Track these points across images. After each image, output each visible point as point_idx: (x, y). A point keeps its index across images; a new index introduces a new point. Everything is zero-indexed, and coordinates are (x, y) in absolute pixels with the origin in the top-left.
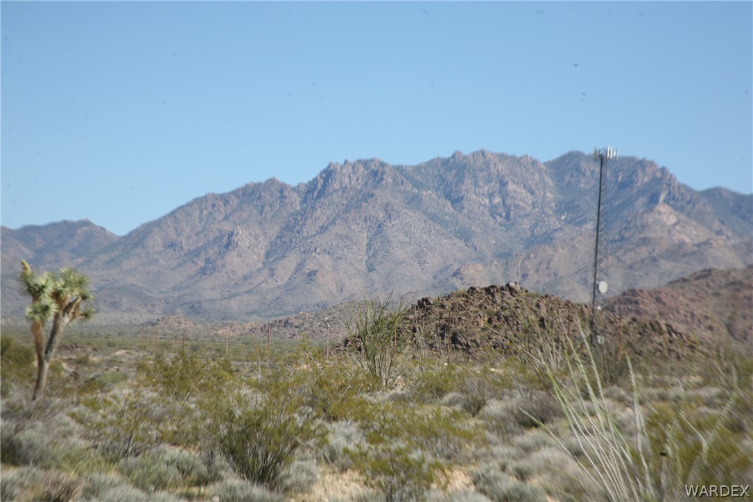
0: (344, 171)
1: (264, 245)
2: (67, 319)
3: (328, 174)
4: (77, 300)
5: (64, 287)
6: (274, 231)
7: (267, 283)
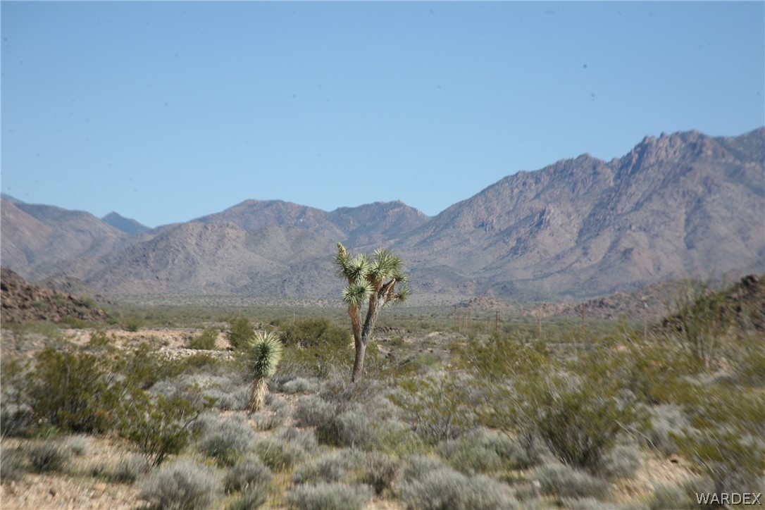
0: (661, 144)
1: (576, 223)
2: (382, 301)
3: (644, 148)
4: (391, 282)
5: (379, 269)
6: (587, 209)
7: (581, 262)
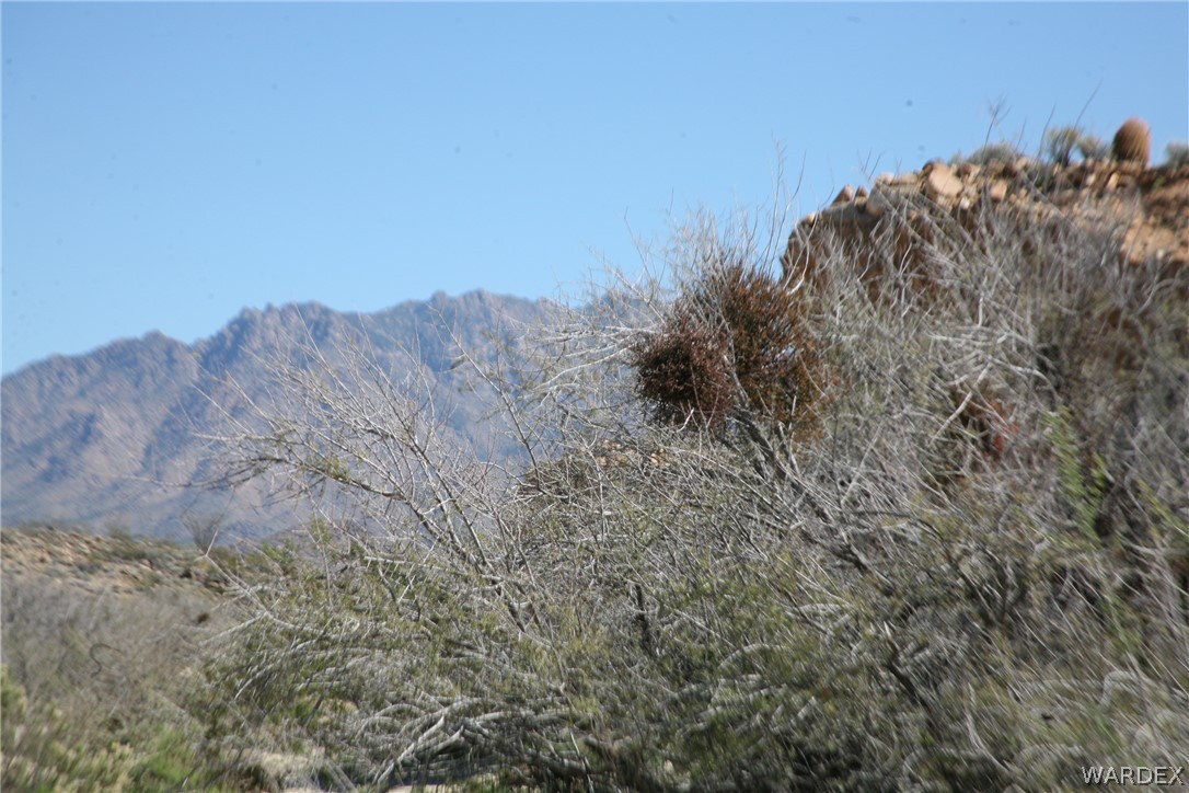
0: (269, 321)
1: (143, 434)
3: (243, 326)
6: (159, 412)
7: (151, 494)
